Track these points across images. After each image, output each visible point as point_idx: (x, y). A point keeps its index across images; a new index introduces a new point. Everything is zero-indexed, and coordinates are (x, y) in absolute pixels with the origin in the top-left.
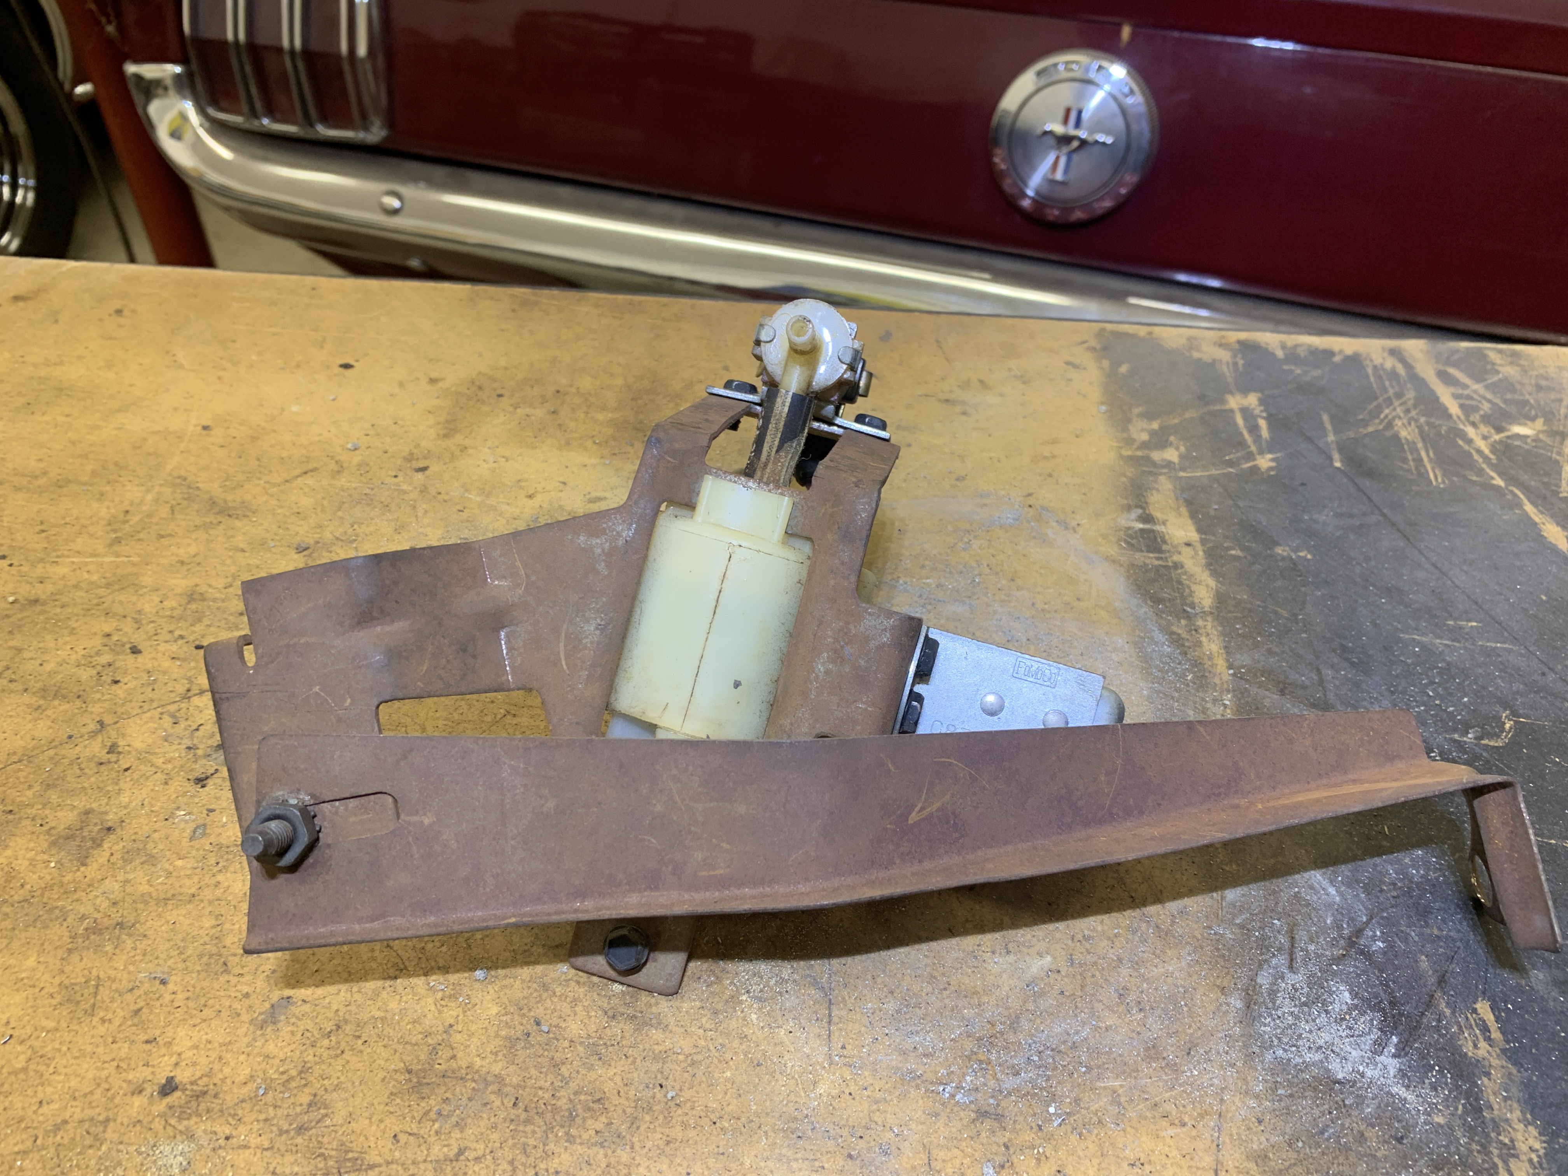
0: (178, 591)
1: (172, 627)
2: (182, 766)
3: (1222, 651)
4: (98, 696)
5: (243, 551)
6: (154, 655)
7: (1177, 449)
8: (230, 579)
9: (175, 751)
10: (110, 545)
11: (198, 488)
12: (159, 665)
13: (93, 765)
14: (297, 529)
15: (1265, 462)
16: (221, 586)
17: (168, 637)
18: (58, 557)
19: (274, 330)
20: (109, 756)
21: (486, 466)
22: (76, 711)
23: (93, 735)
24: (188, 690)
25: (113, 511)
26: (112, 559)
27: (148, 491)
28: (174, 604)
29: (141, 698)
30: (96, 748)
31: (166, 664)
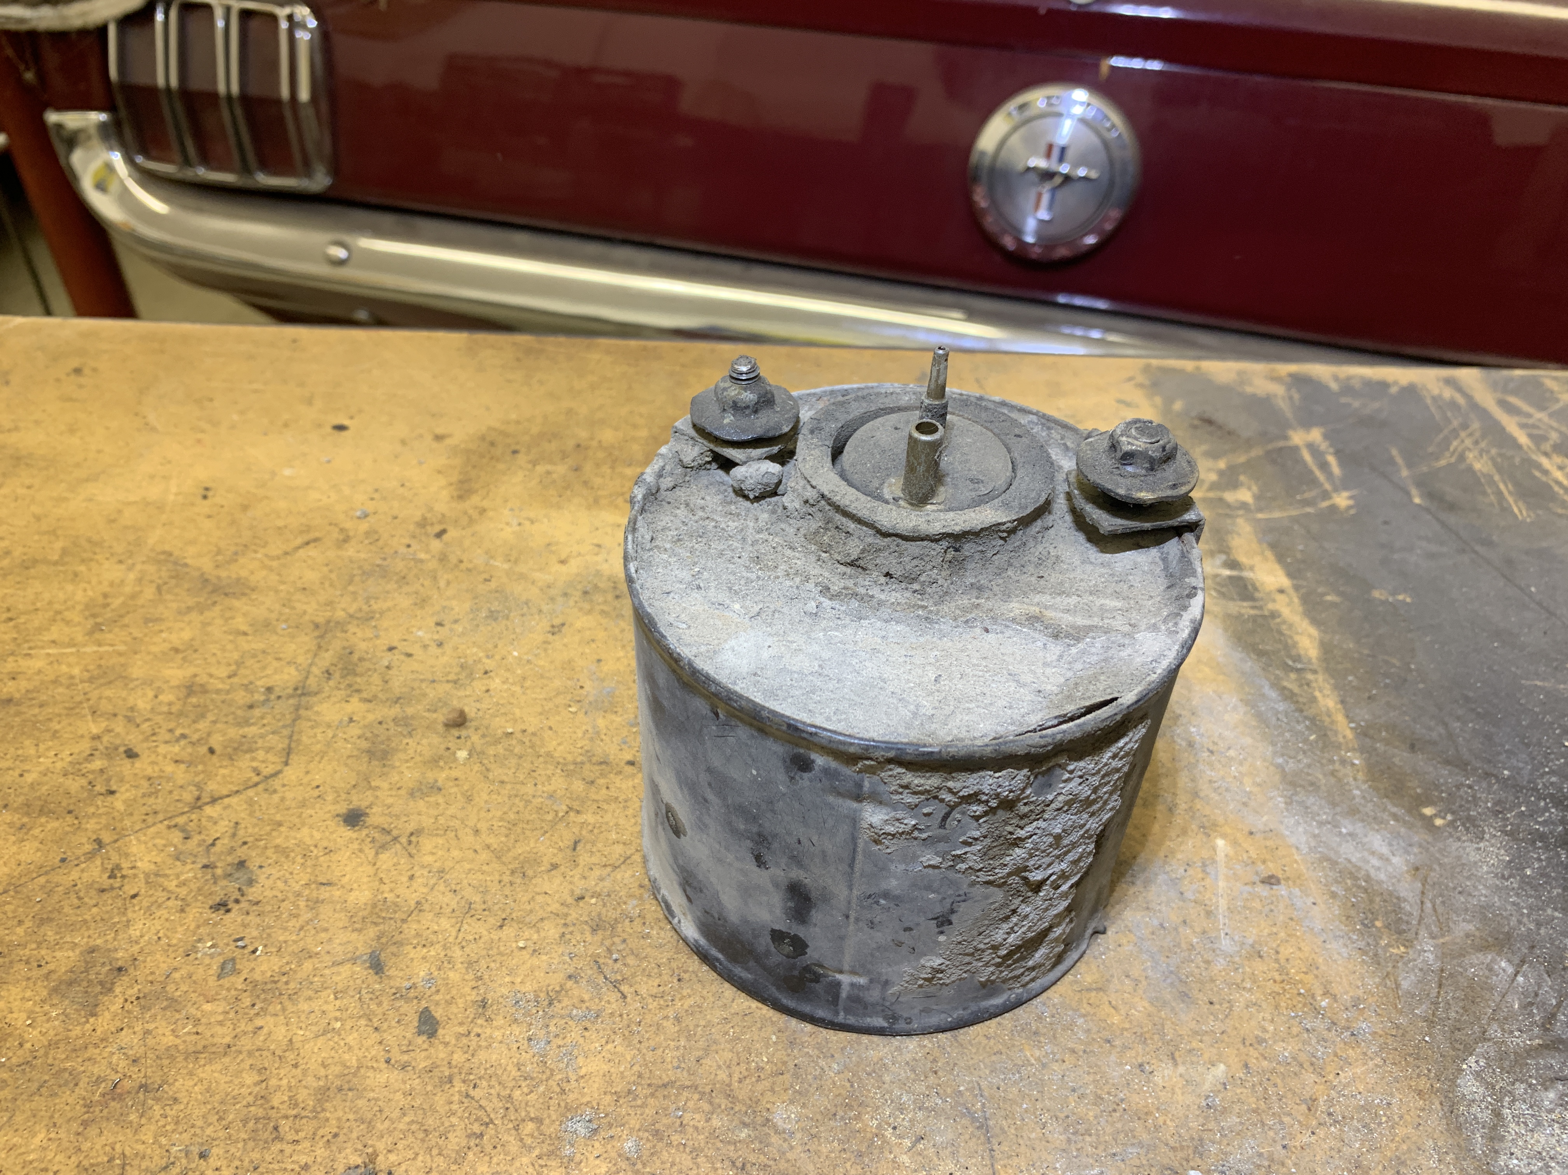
0: (175, 682)
1: (172, 725)
2: (199, 889)
3: (1339, 706)
4: (92, 810)
5: (245, 634)
6: (153, 757)
7: (1249, 489)
8: (234, 667)
9: (189, 872)
10: (91, 633)
11: (186, 565)
12: (162, 771)
13: (93, 893)
14: (305, 607)
15: (1342, 500)
16: (225, 674)
17: (168, 737)
18: (30, 648)
19: (255, 386)
20: (111, 881)
21: (509, 529)
22: (68, 829)
23: (91, 856)
24: (198, 799)
25: (90, 593)
26: (95, 648)
27: (130, 568)
28: (171, 697)
29: (144, 810)
30: (95, 872)
31: (169, 768)
